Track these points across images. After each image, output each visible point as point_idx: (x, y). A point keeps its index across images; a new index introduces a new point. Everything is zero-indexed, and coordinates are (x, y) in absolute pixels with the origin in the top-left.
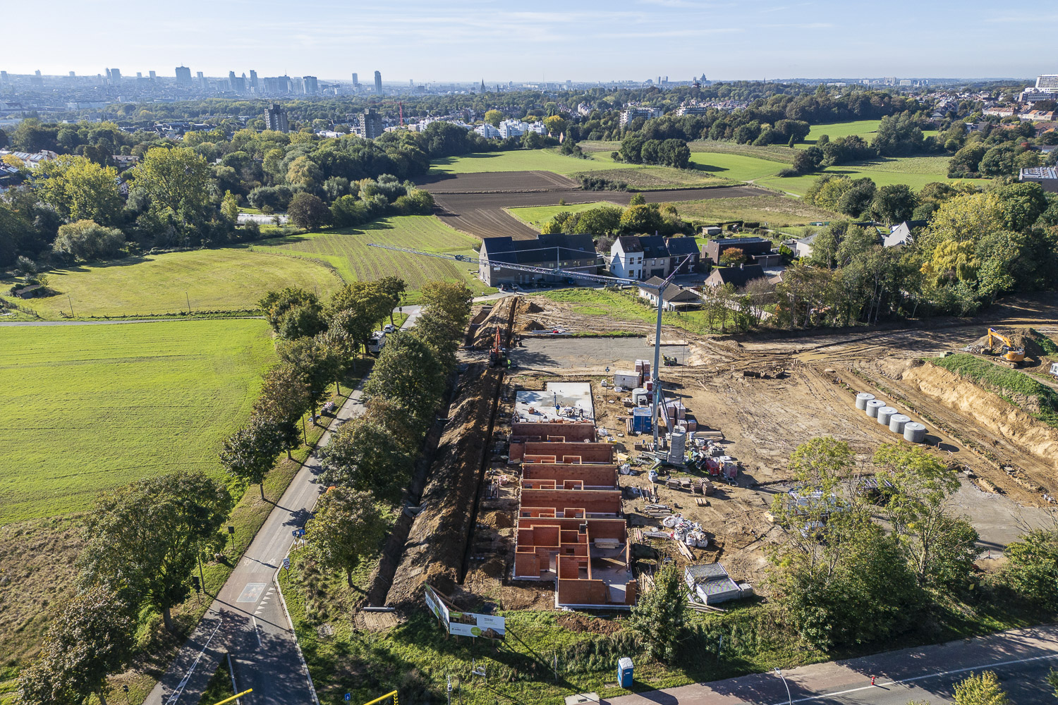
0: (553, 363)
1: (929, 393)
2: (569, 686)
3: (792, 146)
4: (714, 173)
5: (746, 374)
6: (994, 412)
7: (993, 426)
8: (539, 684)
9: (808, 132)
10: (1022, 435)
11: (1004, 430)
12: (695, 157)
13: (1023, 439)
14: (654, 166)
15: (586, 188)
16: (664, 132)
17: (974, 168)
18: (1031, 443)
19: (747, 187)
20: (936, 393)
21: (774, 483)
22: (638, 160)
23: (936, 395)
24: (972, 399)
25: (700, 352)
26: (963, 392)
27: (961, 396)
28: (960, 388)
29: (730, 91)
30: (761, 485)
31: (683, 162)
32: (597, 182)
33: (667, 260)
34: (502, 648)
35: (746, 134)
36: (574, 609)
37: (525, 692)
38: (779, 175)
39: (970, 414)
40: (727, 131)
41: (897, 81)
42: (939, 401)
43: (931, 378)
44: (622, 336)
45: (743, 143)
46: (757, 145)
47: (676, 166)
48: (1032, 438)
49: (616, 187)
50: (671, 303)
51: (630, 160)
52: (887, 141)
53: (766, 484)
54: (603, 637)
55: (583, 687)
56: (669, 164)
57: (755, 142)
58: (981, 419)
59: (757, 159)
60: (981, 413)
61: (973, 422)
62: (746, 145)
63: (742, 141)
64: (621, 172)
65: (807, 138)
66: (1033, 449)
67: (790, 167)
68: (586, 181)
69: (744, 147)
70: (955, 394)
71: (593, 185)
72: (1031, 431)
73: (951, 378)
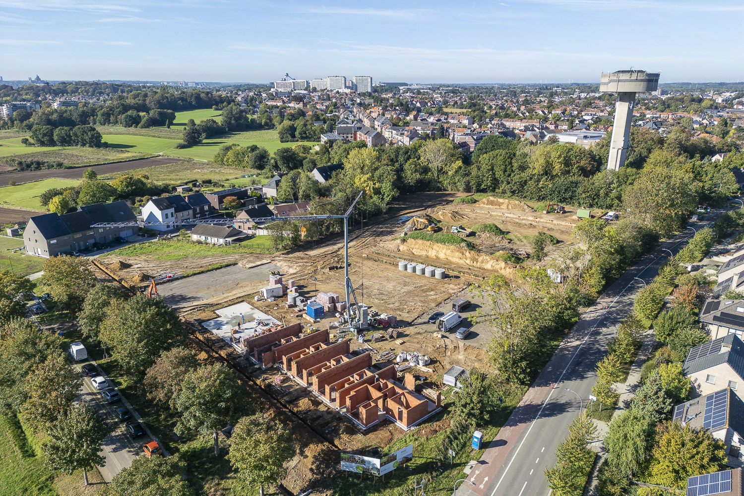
0: (194, 298)
1: (420, 254)
2: (459, 465)
3: (169, 127)
4: (127, 149)
5: (331, 269)
6: (458, 254)
7: (461, 262)
8: (446, 473)
9: (174, 117)
10: (477, 262)
11: (468, 261)
12: (105, 139)
13: (479, 264)
14: (69, 148)
15: (22, 170)
16: (55, 121)
17: (293, 136)
18: (483, 264)
19: (160, 157)
20: (424, 253)
21: (416, 319)
22: (52, 143)
23: (424, 254)
24: (444, 251)
25: (285, 264)
26: (438, 249)
27: (438, 251)
28: (435, 247)
29: (78, 89)
30: (411, 322)
31: (96, 142)
32: (32, 163)
33: (191, 212)
34: (411, 466)
35: (130, 120)
36: (416, 426)
37: (444, 482)
38: (177, 147)
39: (447, 259)
40: (112, 118)
41: (186, 84)
42: (427, 257)
43: (417, 246)
44: (221, 268)
45: (129, 127)
46: (142, 127)
47: (91, 146)
48: (482, 262)
49: (53, 166)
50: (226, 239)
51: (43, 144)
52: (230, 123)
53: (413, 321)
54: (448, 431)
55: (463, 460)
56: (84, 145)
57: (140, 125)
58: (454, 260)
59: (150, 138)
60: (453, 257)
61: (451, 263)
62: (133, 128)
63: (128, 125)
64: (45, 153)
65: (175, 122)
66: (485, 267)
67: (181, 142)
68: (20, 163)
69: (132, 129)
70: (434, 251)
71: (29, 166)
72: (480, 259)
73: (428, 243)
